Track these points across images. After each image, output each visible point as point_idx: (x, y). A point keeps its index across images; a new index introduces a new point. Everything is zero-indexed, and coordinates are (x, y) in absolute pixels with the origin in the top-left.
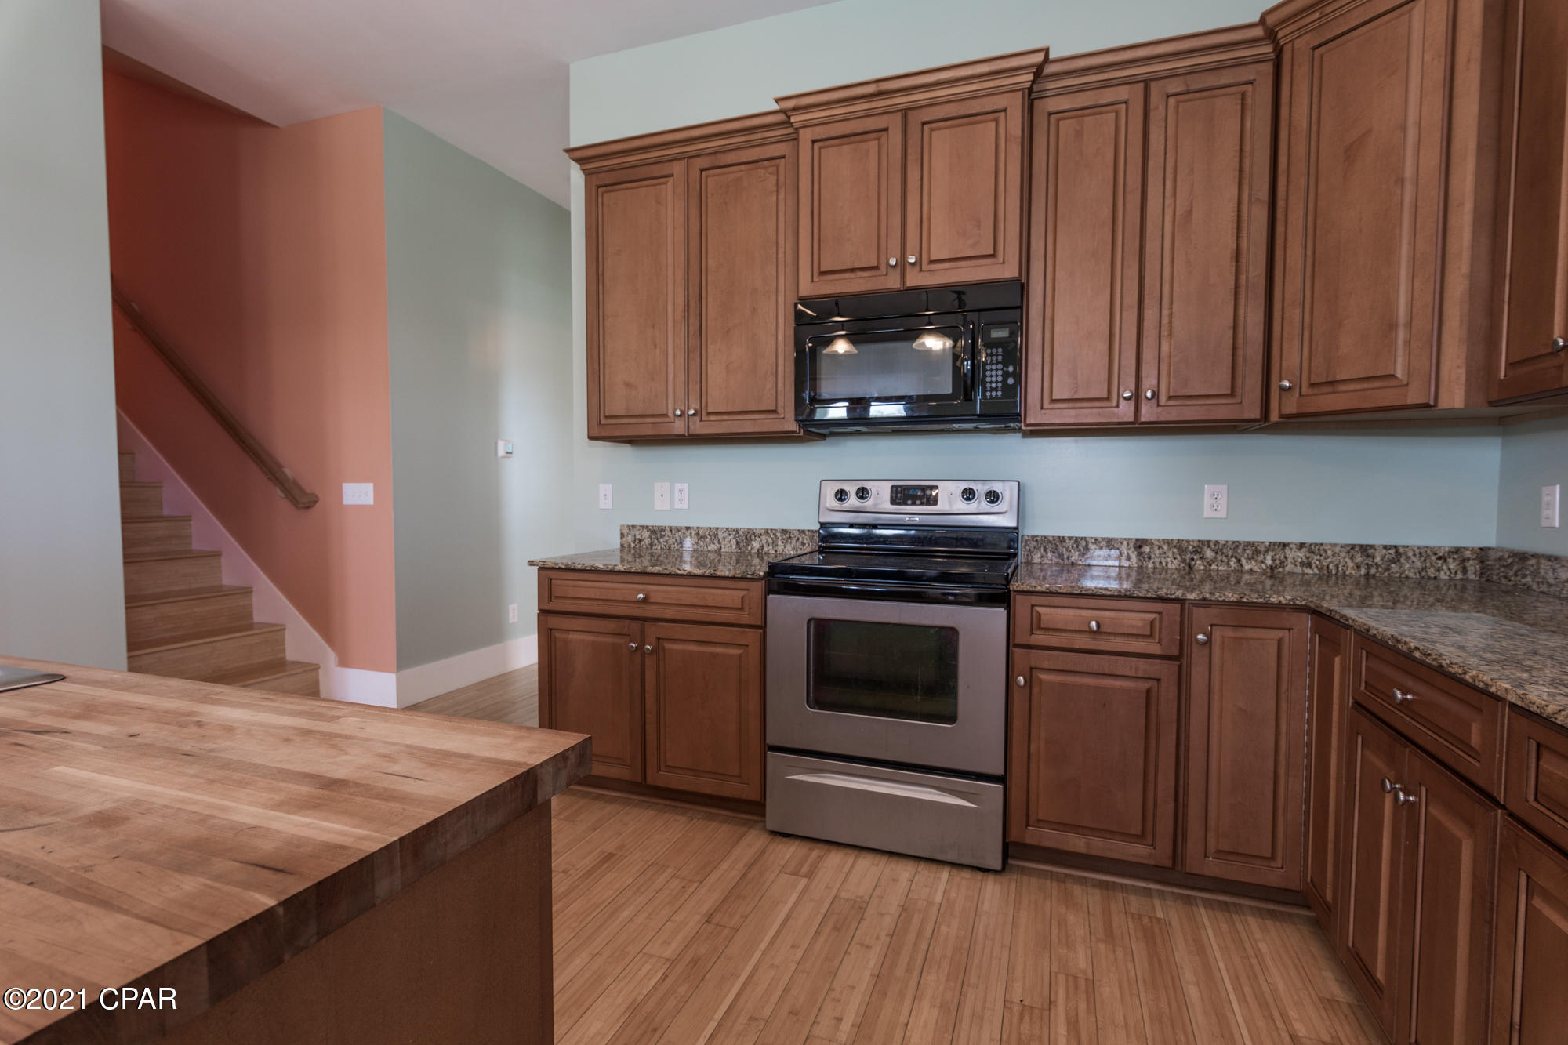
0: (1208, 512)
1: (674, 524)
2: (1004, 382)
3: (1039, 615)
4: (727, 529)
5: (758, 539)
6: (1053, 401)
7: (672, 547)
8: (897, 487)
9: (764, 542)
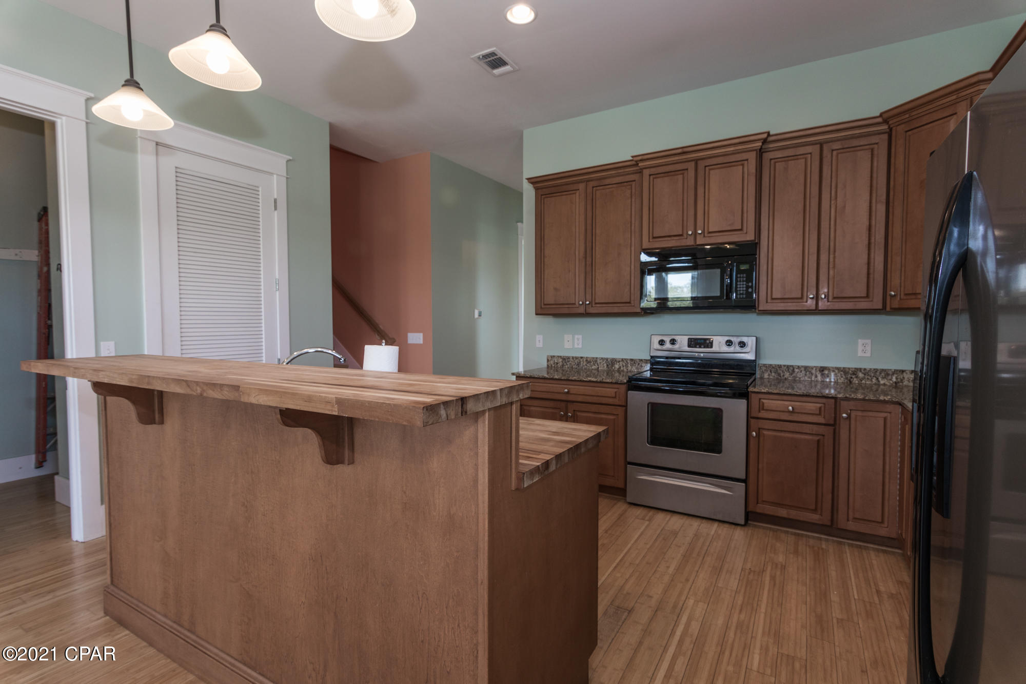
0: (860, 354)
1: (574, 355)
2: (747, 290)
3: (763, 403)
4: (602, 358)
5: (618, 364)
6: (772, 299)
7: (574, 366)
8: (691, 339)
9: (621, 365)
